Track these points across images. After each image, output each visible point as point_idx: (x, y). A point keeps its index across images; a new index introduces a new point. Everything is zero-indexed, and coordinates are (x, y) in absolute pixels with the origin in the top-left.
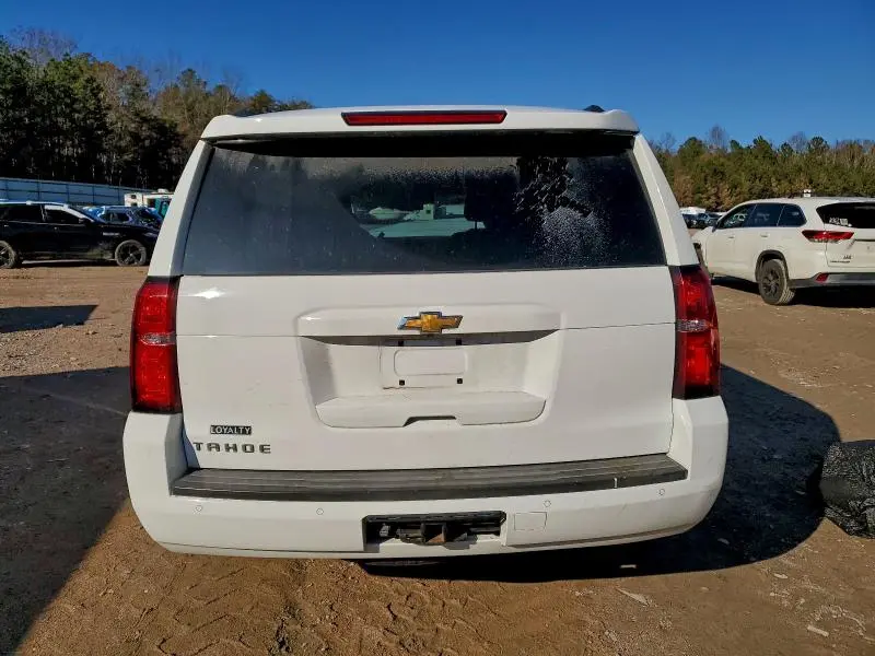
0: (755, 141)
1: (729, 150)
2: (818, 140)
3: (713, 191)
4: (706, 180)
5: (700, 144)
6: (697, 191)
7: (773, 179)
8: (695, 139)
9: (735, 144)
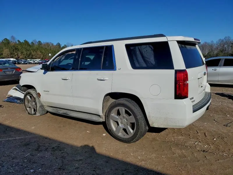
0: (24, 41)
1: (17, 43)
2: (39, 42)
3: (16, 54)
4: (14, 51)
5: (8, 40)
6: (11, 54)
7: (32, 51)
8: (6, 39)
9: (19, 41)
